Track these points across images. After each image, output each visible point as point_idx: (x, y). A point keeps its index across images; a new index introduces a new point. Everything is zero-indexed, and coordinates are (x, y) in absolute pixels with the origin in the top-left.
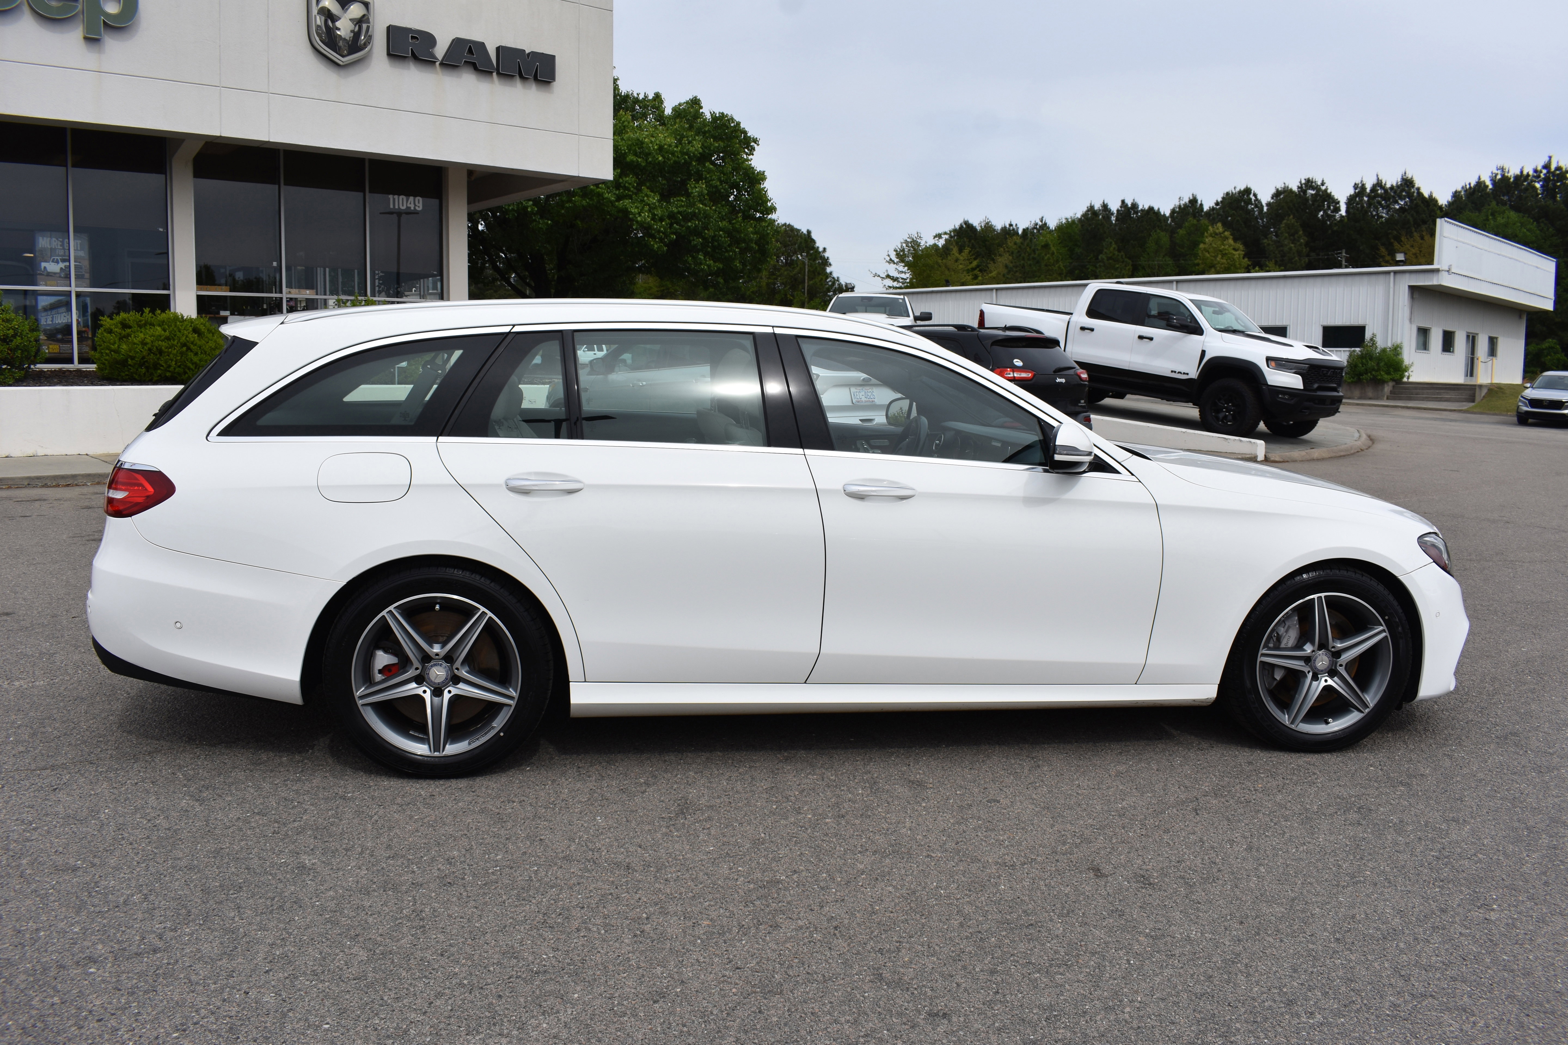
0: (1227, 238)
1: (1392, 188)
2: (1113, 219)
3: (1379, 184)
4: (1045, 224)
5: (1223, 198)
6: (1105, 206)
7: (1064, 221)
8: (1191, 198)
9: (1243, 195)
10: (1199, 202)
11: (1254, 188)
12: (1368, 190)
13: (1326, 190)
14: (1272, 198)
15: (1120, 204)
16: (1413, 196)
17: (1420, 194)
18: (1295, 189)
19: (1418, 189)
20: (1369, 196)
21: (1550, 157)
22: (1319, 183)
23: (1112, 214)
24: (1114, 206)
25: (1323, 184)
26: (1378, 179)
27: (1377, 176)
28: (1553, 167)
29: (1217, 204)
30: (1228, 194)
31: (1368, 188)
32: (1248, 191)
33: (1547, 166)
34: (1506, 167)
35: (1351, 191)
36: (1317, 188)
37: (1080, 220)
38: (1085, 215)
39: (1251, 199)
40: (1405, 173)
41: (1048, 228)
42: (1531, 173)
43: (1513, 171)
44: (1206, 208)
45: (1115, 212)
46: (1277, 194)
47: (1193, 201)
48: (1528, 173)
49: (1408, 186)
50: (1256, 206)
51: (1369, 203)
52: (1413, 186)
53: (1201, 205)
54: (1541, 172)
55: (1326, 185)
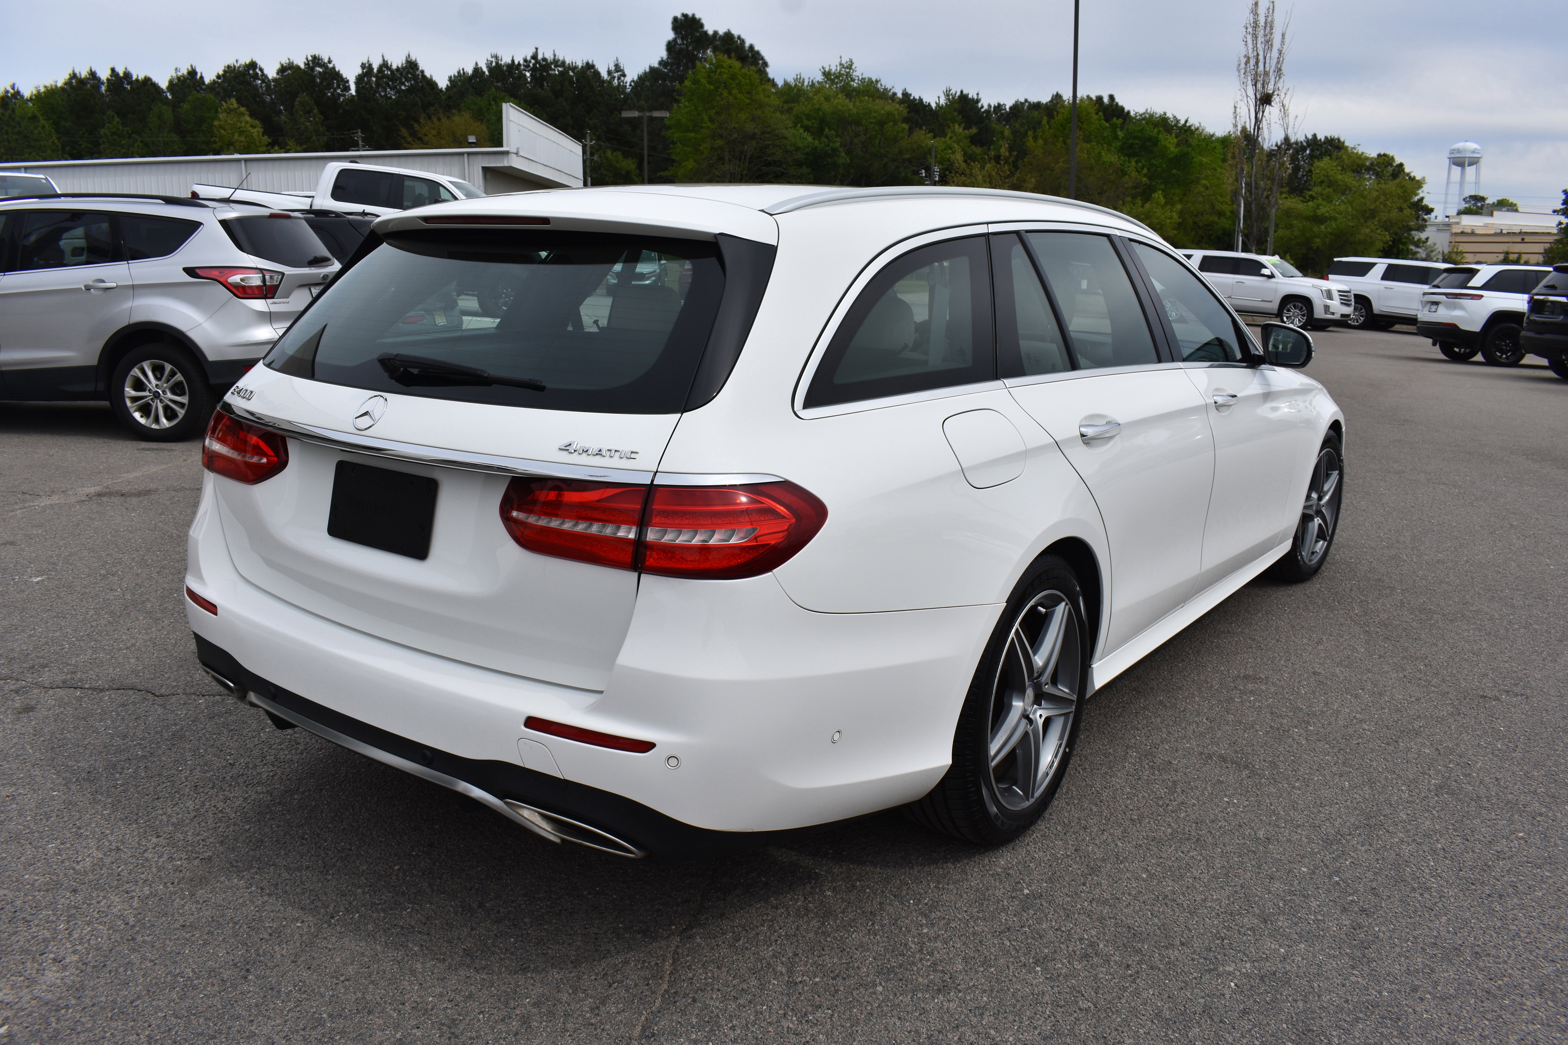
0: (243, 114)
1: (398, 69)
2: (103, 88)
3: (385, 65)
4: (18, 92)
5: (225, 71)
6: (93, 74)
7: (42, 90)
8: (190, 69)
9: (249, 69)
10: (199, 76)
11: (261, 63)
12: (375, 71)
13: (334, 68)
14: (278, 74)
15: (109, 72)
16: (418, 78)
17: (424, 77)
18: (302, 66)
19: (422, 72)
20: (376, 76)
21: (537, 49)
22: (326, 61)
23: (103, 83)
24: (104, 75)
25: (330, 62)
26: (384, 60)
27: (383, 56)
28: (540, 57)
29: (218, 77)
30: (229, 67)
31: (375, 67)
32: (253, 65)
33: (535, 57)
34: (499, 55)
35: (359, 71)
36: (324, 66)
37: (62, 88)
38: (68, 83)
39: (258, 74)
40: (409, 56)
41: (22, 97)
42: (522, 62)
43: (506, 60)
44: (207, 81)
45: (105, 81)
46: (282, 70)
47: (192, 73)
48: (519, 62)
49: (412, 69)
50: (263, 81)
51: (378, 84)
52: (418, 69)
53: (202, 77)
54: (530, 62)
55: (333, 63)
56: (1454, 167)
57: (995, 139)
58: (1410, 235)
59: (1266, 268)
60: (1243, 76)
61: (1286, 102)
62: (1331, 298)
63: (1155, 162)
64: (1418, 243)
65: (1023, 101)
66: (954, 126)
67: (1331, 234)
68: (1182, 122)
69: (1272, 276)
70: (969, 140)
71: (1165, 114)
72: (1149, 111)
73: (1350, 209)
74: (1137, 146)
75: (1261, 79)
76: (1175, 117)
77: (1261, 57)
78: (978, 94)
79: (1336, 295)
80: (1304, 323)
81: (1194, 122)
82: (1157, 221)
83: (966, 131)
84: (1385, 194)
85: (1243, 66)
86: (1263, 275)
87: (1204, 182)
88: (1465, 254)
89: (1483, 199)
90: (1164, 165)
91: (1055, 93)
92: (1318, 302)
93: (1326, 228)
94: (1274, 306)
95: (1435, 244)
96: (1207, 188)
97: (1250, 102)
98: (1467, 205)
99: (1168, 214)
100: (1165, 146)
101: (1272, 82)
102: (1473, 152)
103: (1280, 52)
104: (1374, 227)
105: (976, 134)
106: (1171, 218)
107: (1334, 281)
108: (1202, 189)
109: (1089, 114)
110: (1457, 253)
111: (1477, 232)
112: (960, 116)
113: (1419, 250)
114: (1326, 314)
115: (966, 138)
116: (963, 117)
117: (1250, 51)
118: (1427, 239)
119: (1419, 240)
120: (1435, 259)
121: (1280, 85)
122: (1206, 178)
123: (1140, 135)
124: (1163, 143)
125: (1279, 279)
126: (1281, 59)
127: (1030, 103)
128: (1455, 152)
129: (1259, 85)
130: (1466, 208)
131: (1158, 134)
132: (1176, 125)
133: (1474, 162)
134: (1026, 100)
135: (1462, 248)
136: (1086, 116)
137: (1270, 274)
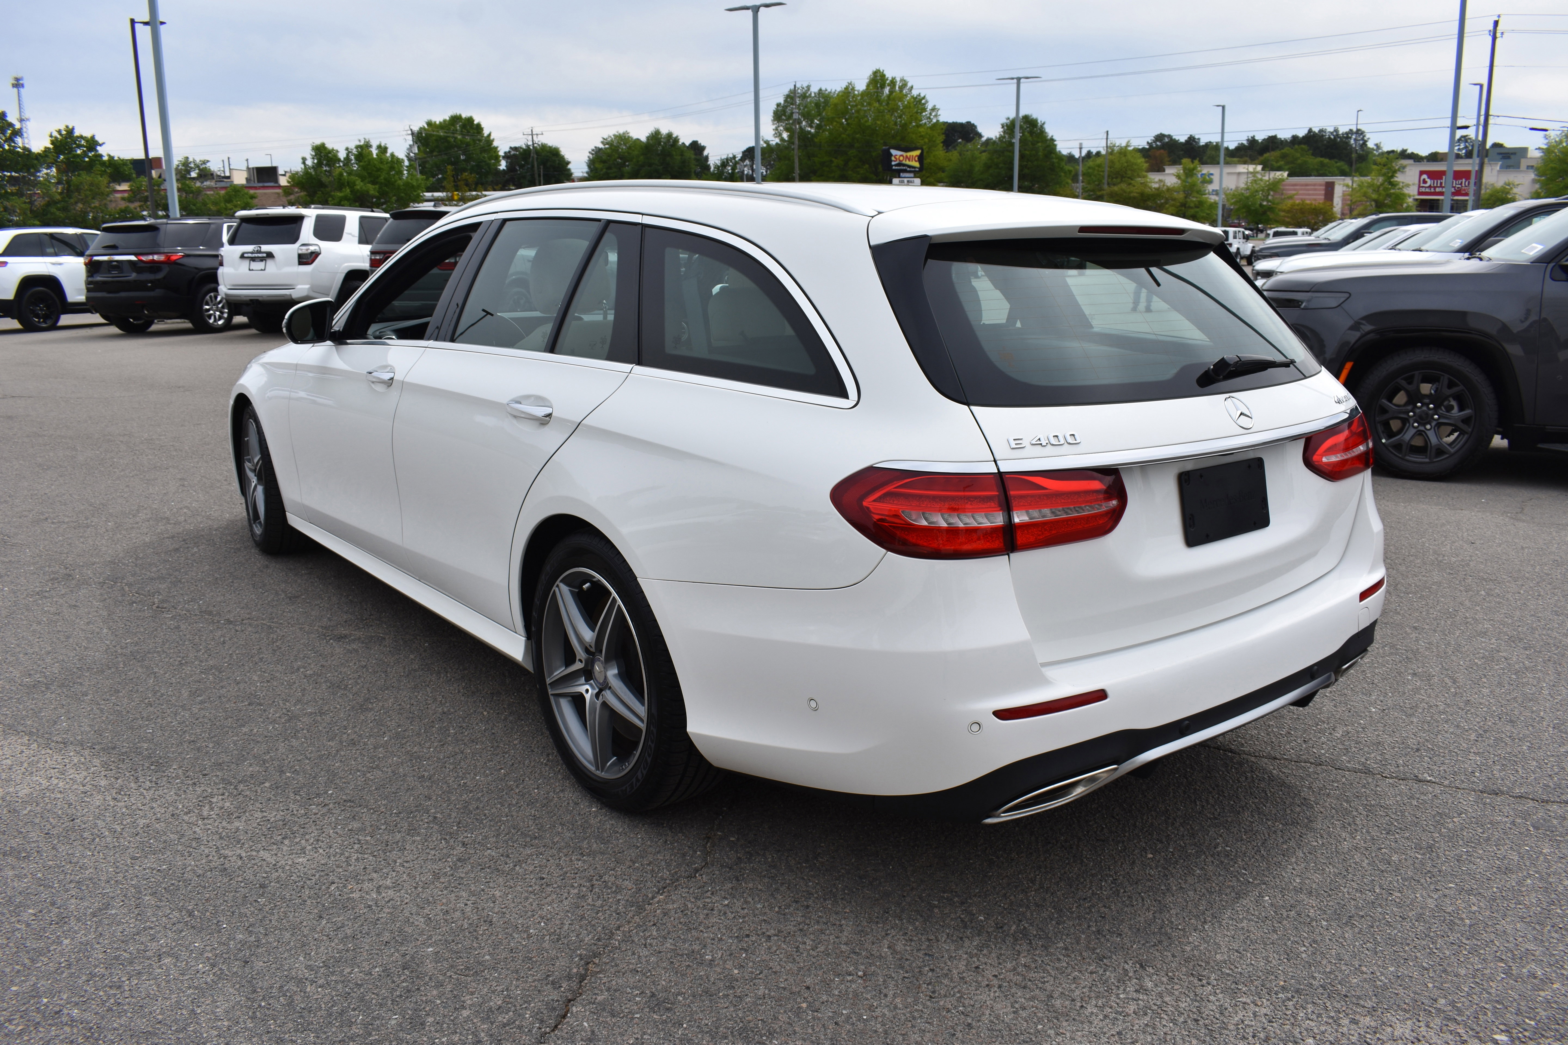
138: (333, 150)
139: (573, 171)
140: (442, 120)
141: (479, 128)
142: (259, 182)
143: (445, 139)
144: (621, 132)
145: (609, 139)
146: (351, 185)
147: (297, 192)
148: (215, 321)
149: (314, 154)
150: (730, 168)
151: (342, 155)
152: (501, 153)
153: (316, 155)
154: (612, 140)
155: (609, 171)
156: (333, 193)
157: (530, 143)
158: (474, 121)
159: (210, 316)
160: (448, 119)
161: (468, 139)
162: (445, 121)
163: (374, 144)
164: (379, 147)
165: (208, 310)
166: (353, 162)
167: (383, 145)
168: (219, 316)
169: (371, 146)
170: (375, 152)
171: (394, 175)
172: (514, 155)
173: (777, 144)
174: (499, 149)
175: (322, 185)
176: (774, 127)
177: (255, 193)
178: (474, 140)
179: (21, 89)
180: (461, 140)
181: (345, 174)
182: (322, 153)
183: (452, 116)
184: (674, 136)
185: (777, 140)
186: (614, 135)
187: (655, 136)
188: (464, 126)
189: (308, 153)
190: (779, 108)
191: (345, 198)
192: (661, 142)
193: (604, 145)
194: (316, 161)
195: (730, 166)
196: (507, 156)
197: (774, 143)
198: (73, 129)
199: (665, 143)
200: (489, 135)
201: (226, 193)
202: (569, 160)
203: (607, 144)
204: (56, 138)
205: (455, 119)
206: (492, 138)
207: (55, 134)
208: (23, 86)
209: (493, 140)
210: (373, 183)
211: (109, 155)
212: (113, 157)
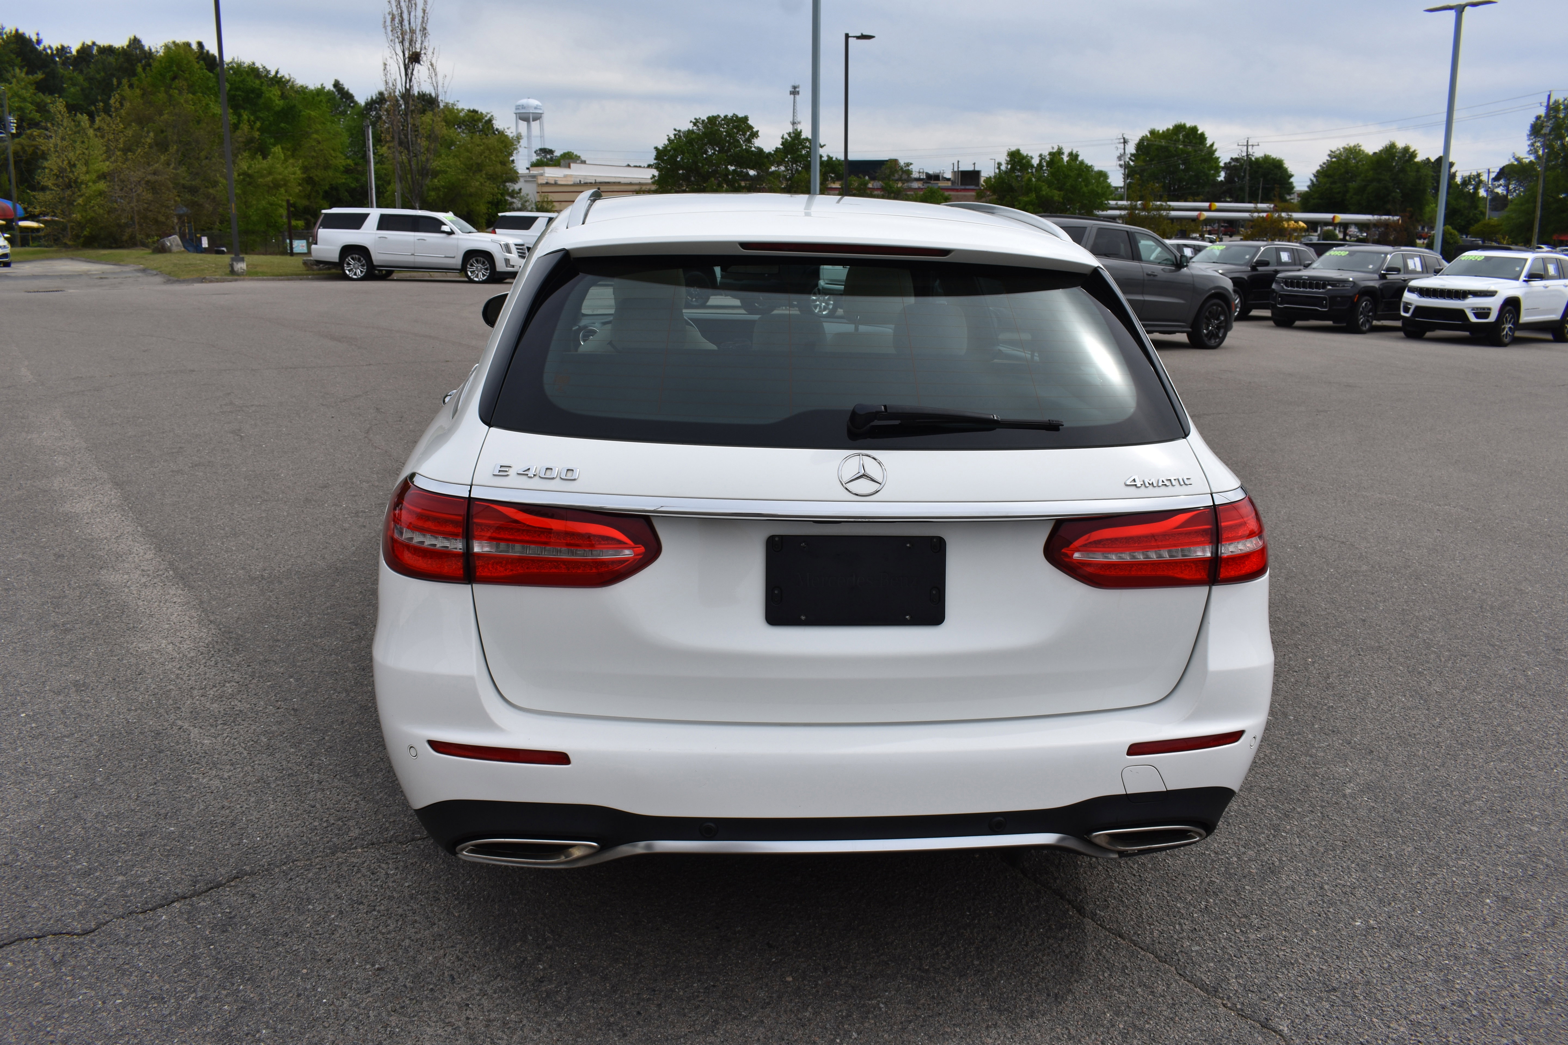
56: (521, 122)
57: (65, 85)
58: (505, 186)
59: (445, 224)
60: (390, 33)
61: (434, 61)
62: (509, 252)
63: (261, 115)
64: (513, 194)
65: (90, 43)
66: (14, 70)
67: (443, 187)
68: (273, 73)
69: (452, 233)
70: (34, 87)
71: (254, 64)
72: (236, 60)
73: (458, 163)
74: (240, 98)
75: (407, 37)
76: (264, 67)
77: (405, 16)
78: (38, 34)
79: (513, 249)
80: (488, 276)
81: (284, 73)
82: (281, 177)
83: (30, 76)
84: (489, 149)
85: (389, 23)
86: (444, 232)
87: (315, 136)
88: (555, 203)
89: (551, 152)
90: (271, 119)
91: (132, 37)
92: (499, 256)
93: (438, 181)
94: (458, 261)
95: (527, 195)
96: (319, 143)
97: (399, 60)
98: (538, 158)
99: (291, 169)
100: (270, 99)
101: (419, 41)
102: (536, 108)
103: (424, 11)
104: (482, 180)
105: (42, 80)
106: (294, 174)
107: (500, 234)
108: (314, 144)
109: (189, 62)
110: (548, 202)
111: (559, 182)
112: (19, 59)
113: (514, 200)
114: (507, 266)
115: (31, 84)
116: (22, 60)
117: (395, 9)
118: (520, 190)
119: (513, 191)
120: (529, 208)
121: (426, 44)
122: (317, 132)
123: (242, 86)
124: (267, 95)
125: (459, 235)
126: (426, 18)
127: (99, 47)
128: (520, 108)
129: (407, 44)
130: (538, 160)
131: (261, 86)
132: (266, 76)
133: (537, 117)
134: (94, 44)
135: (552, 197)
136: (186, 64)
137: (450, 230)
138: (1027, 156)
139: (1295, 184)
140: (1165, 129)
141: (1202, 138)
142: (962, 184)
143: (1166, 149)
144: (1352, 144)
145: (1338, 152)
146: (1037, 190)
147: (989, 196)
148: (821, 311)
149: (1008, 159)
150: (1471, 187)
151: (1035, 162)
152: (1222, 164)
153: (1010, 161)
154: (1340, 154)
155: (1333, 186)
156: (1020, 198)
157: (1244, 154)
158: (1198, 130)
159: (816, 307)
160: (1171, 128)
161: (1190, 149)
162: (1168, 130)
163: (1066, 151)
164: (1071, 154)
165: (815, 301)
166: (1044, 168)
167: (1074, 152)
168: (824, 306)
169: (1063, 153)
170: (1065, 158)
171: (1081, 182)
172: (1234, 166)
173: (1531, 162)
174: (1220, 160)
175: (1011, 189)
176: (1529, 143)
177: (950, 195)
178: (1195, 151)
179: (797, 96)
180: (1181, 149)
181: (1034, 179)
182: (1017, 159)
183: (1176, 126)
184: (1411, 150)
185: (1532, 158)
186: (1344, 148)
187: (1390, 149)
188: (1187, 136)
189: (1003, 158)
190: (1539, 122)
191: (1031, 203)
192: (1395, 156)
193: (1332, 158)
194: (1009, 166)
195: (1472, 185)
196: (1227, 167)
197: (1527, 161)
198: (801, 132)
199: (1399, 158)
200: (1212, 145)
201: (923, 194)
202: (1292, 173)
203: (1335, 157)
204: (786, 139)
205: (1179, 128)
206: (1214, 148)
207: (786, 136)
208: (798, 93)
209: (1215, 150)
210: (1060, 189)
211: (828, 156)
212: (832, 158)
